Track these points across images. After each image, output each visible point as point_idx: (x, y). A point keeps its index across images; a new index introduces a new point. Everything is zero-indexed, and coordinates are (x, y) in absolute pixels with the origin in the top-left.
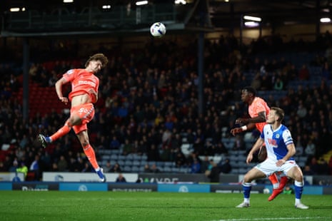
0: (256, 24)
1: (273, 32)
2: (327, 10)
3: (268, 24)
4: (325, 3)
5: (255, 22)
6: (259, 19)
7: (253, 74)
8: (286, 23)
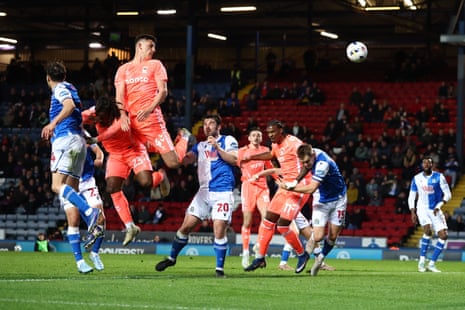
0: (12, 47)
1: (32, 57)
2: (97, 34)
3: (26, 47)
4: (96, 26)
5: (11, 44)
6: (15, 41)
7: (6, 108)
8: (49, 47)
